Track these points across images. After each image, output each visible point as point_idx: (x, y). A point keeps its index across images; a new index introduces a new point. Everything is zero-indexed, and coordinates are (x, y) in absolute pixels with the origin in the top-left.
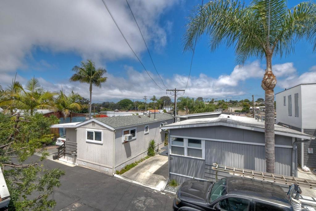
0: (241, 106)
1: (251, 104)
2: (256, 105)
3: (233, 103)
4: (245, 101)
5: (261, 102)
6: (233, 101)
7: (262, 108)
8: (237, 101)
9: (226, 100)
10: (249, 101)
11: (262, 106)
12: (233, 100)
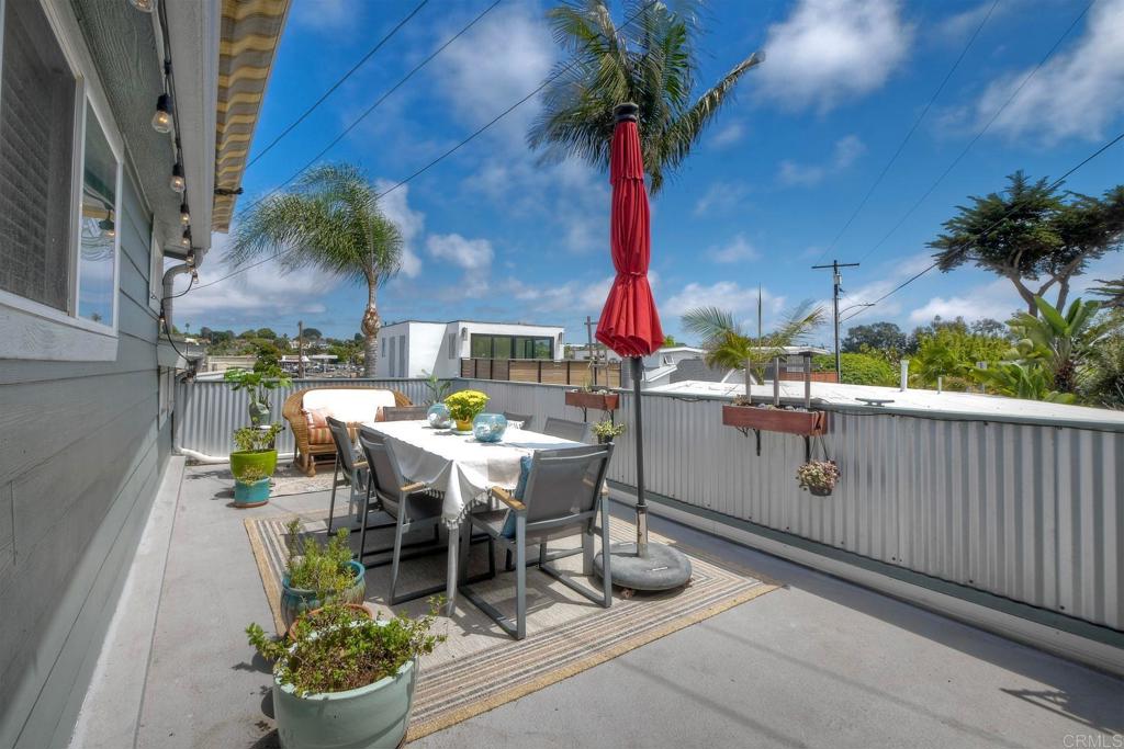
0: (247, 353)
1: (283, 345)
2: (298, 352)
3: (215, 342)
4: (260, 337)
5: (312, 339)
6: (215, 334)
7: (318, 360)
8: (231, 332)
9: (187, 325)
10: (274, 337)
11: (316, 354)
12: (214, 328)
